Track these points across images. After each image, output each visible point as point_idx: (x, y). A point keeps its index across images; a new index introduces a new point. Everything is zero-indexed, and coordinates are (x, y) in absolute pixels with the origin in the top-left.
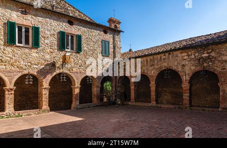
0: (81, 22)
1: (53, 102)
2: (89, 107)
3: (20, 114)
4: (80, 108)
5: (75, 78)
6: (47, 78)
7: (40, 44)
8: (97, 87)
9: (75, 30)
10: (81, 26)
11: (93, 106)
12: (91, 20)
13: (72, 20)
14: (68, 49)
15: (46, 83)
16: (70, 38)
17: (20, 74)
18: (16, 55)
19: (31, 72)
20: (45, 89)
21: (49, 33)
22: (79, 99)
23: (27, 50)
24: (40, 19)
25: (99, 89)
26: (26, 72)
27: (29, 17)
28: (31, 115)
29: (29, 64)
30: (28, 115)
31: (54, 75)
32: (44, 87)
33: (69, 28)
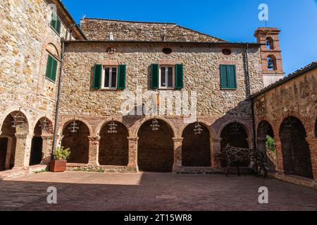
0: (182, 47)
1: (164, 160)
2: (199, 173)
3: (103, 169)
4: (183, 173)
5: (173, 127)
6: (133, 126)
7: (126, 84)
8: (215, 141)
9: (174, 59)
10: (183, 51)
11: (207, 173)
12: (220, 40)
13: (169, 47)
14: (164, 86)
15: (133, 132)
16: (167, 70)
17: (103, 122)
18: (100, 100)
19: (115, 119)
20: (131, 139)
21: (137, 69)
22: (181, 158)
23: (112, 93)
24: (128, 55)
25: (219, 144)
26: (109, 119)
27: (116, 55)
28: (114, 171)
29: (114, 109)
30: (110, 171)
31: (143, 122)
32: (130, 137)
33: (165, 58)
